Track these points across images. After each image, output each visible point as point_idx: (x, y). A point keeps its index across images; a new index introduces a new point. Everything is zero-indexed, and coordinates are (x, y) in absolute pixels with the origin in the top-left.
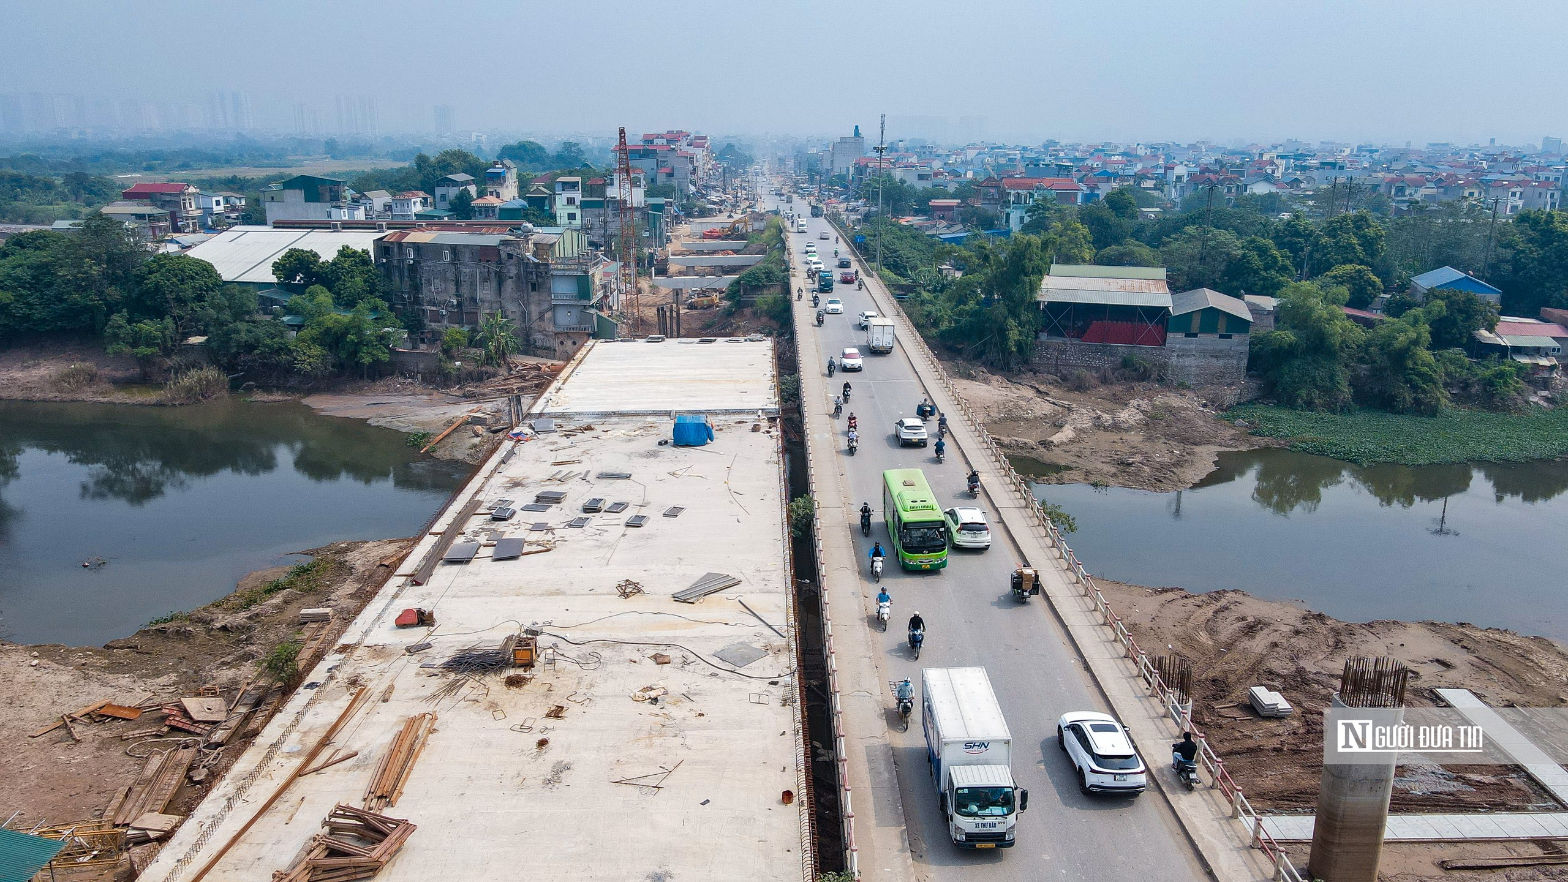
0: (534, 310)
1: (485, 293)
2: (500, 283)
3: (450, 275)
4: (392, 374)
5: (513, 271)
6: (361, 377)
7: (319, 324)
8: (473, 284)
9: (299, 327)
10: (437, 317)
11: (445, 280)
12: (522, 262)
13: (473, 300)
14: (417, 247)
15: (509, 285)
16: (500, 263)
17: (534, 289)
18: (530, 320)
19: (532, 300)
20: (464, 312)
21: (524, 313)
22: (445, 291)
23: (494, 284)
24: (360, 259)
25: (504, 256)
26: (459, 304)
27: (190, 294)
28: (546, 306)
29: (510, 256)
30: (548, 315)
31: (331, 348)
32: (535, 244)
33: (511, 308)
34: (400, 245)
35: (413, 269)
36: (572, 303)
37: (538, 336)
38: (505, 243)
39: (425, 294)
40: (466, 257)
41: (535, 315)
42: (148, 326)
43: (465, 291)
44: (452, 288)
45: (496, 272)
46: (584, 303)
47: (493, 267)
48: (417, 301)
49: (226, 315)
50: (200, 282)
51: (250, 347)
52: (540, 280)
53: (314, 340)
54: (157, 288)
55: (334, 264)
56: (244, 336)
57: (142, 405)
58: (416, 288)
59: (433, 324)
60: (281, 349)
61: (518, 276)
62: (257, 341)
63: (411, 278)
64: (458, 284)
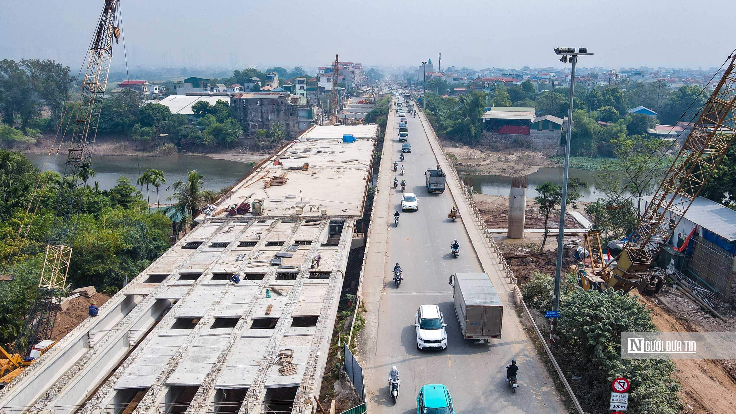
0: (291, 124)
1: (272, 117)
2: (278, 113)
3: (259, 110)
4: (238, 147)
5: (283, 108)
6: (226, 148)
7: (211, 128)
8: (268, 113)
9: (203, 129)
10: (254, 127)
11: (257, 112)
12: (287, 105)
13: (268, 119)
14: (247, 100)
15: (282, 114)
16: (278, 105)
17: (291, 115)
18: (289, 127)
19: (290, 119)
20: (264, 124)
21: (287, 124)
22: (257, 116)
23: (276, 113)
24: (225, 104)
25: (280, 102)
26: (263, 121)
27: (161, 117)
28: (296, 121)
29: (282, 103)
30: (296, 125)
31: (215, 136)
32: (291, 99)
33: (283, 122)
34: (240, 99)
35: (245, 108)
36: (305, 120)
37: (293, 133)
38: (280, 97)
39: (249, 117)
40: (265, 103)
41: (291, 125)
42: (146, 129)
43: (265, 116)
44: (260, 115)
45: (277, 109)
46: (310, 120)
47: (276, 107)
48: (246, 121)
49: (177, 124)
50: (164, 113)
51: (185, 136)
52: (293, 111)
53: (209, 133)
54: (149, 115)
55: (215, 106)
56: (183, 132)
57: (147, 156)
58: (246, 115)
59: (252, 129)
60: (196, 137)
61: (285, 110)
62: (188, 134)
63: (244, 112)
64: (262, 113)
